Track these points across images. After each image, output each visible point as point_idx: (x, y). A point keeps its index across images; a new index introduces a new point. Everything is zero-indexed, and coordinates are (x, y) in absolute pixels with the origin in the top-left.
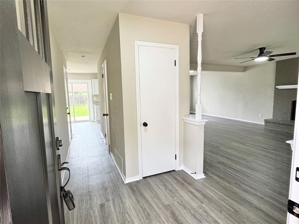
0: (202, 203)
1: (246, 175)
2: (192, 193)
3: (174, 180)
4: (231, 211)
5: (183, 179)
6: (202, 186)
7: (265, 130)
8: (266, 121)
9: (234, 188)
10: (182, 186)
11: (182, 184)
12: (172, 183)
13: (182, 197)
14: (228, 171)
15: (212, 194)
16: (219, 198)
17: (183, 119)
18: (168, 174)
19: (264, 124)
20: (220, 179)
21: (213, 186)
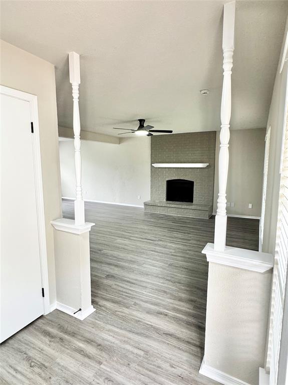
0: (100, 363)
1: (143, 286)
2: (80, 351)
3: (44, 338)
4: (140, 356)
5: (61, 328)
6: (94, 329)
7: (146, 214)
8: (146, 204)
9: (135, 313)
10: (62, 345)
11: (61, 339)
12: (42, 346)
13: (66, 368)
14: (121, 287)
15: (110, 338)
16: (121, 341)
17: (52, 225)
18: (31, 328)
19: (143, 207)
20: (115, 305)
21: (109, 322)
